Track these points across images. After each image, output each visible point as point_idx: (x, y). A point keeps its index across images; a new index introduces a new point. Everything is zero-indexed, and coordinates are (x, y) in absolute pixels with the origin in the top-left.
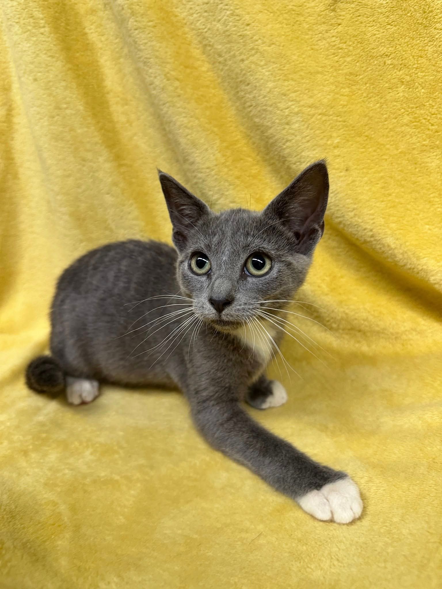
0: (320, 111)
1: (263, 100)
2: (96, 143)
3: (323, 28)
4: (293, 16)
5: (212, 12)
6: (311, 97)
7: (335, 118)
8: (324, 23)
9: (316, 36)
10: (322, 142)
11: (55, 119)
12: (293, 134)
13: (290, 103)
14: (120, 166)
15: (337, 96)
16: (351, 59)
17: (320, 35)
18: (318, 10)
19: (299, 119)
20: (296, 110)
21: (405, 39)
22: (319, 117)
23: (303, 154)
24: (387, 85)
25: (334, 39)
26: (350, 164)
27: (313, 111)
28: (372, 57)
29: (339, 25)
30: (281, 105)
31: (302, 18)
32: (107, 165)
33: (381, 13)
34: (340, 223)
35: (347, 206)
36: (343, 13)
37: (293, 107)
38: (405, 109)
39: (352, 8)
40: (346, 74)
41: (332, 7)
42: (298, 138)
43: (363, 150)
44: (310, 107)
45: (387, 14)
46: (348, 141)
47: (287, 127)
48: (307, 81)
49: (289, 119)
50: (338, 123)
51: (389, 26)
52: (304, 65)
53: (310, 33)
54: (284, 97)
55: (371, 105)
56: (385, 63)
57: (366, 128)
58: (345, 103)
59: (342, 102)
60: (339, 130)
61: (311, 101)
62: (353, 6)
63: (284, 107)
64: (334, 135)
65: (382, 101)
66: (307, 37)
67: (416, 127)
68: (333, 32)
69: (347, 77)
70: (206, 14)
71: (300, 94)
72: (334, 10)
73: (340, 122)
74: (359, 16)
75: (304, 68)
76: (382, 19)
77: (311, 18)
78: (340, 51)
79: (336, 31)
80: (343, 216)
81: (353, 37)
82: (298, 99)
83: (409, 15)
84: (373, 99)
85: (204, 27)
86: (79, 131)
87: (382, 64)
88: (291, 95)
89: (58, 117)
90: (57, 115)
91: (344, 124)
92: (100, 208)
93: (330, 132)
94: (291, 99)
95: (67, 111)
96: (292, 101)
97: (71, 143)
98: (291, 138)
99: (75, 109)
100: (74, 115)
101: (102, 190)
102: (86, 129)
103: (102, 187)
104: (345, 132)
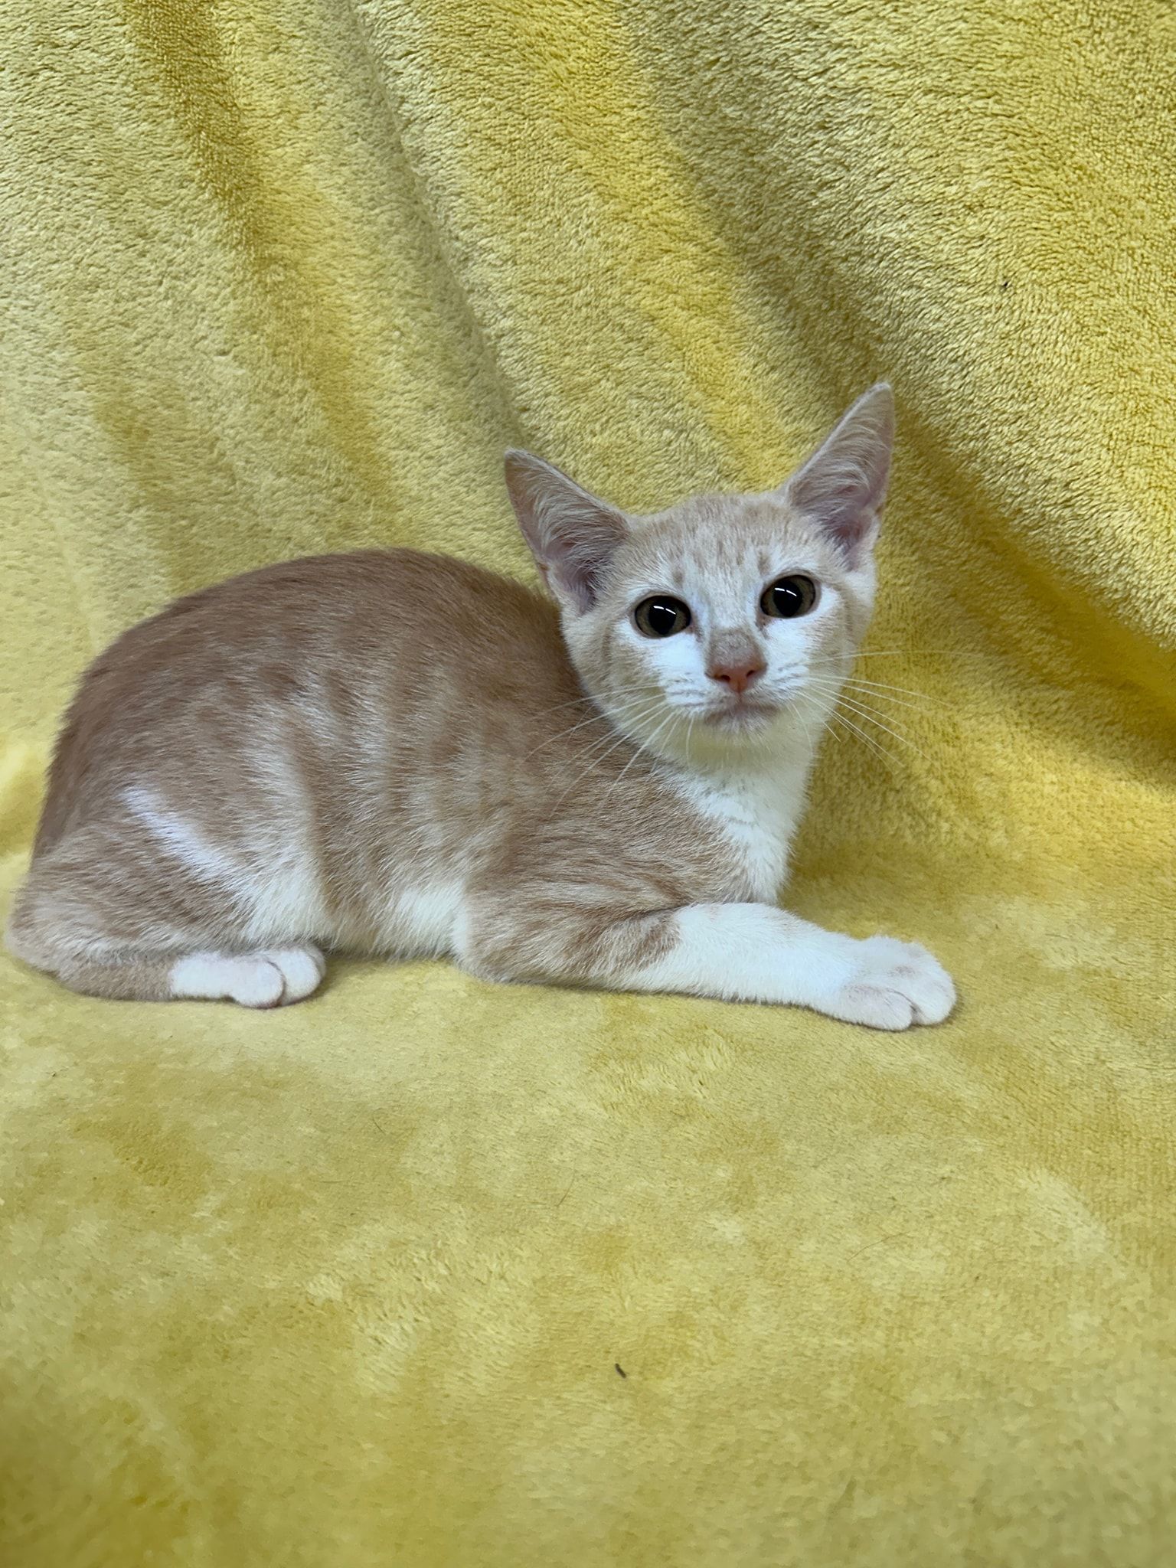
0: (929, 80)
2: (183, 181)
6: (901, 30)
7: (980, 103)
10: (927, 191)
12: (838, 163)
13: (832, 56)
14: (264, 262)
19: (858, 109)
20: (851, 77)
22: (924, 101)
23: (868, 229)
26: (1019, 265)
27: (905, 81)
30: (805, 65)
32: (226, 259)
34: (972, 455)
35: (997, 405)
37: (841, 67)
42: (856, 177)
43: (1067, 216)
44: (896, 66)
46: (1017, 183)
47: (820, 136)
49: (827, 109)
50: (987, 122)
54: (812, 35)
55: (1102, 58)
57: (1081, 139)
58: (1018, 49)
59: (1006, 46)
60: (991, 145)
61: (902, 44)
63: (813, 66)
64: (973, 163)
71: (868, 19)
73: (995, 115)
80: (985, 436)
86: (123, 130)
88: (834, 26)
89: (49, 74)
90: (46, 67)
91: (1006, 122)
92: (195, 399)
93: (958, 152)
94: (836, 40)
95: (78, 55)
96: (839, 45)
97: (95, 169)
98: (830, 177)
99: (104, 49)
100: (104, 69)
101: (204, 338)
102: (145, 127)
103: (202, 329)
104: (1008, 154)
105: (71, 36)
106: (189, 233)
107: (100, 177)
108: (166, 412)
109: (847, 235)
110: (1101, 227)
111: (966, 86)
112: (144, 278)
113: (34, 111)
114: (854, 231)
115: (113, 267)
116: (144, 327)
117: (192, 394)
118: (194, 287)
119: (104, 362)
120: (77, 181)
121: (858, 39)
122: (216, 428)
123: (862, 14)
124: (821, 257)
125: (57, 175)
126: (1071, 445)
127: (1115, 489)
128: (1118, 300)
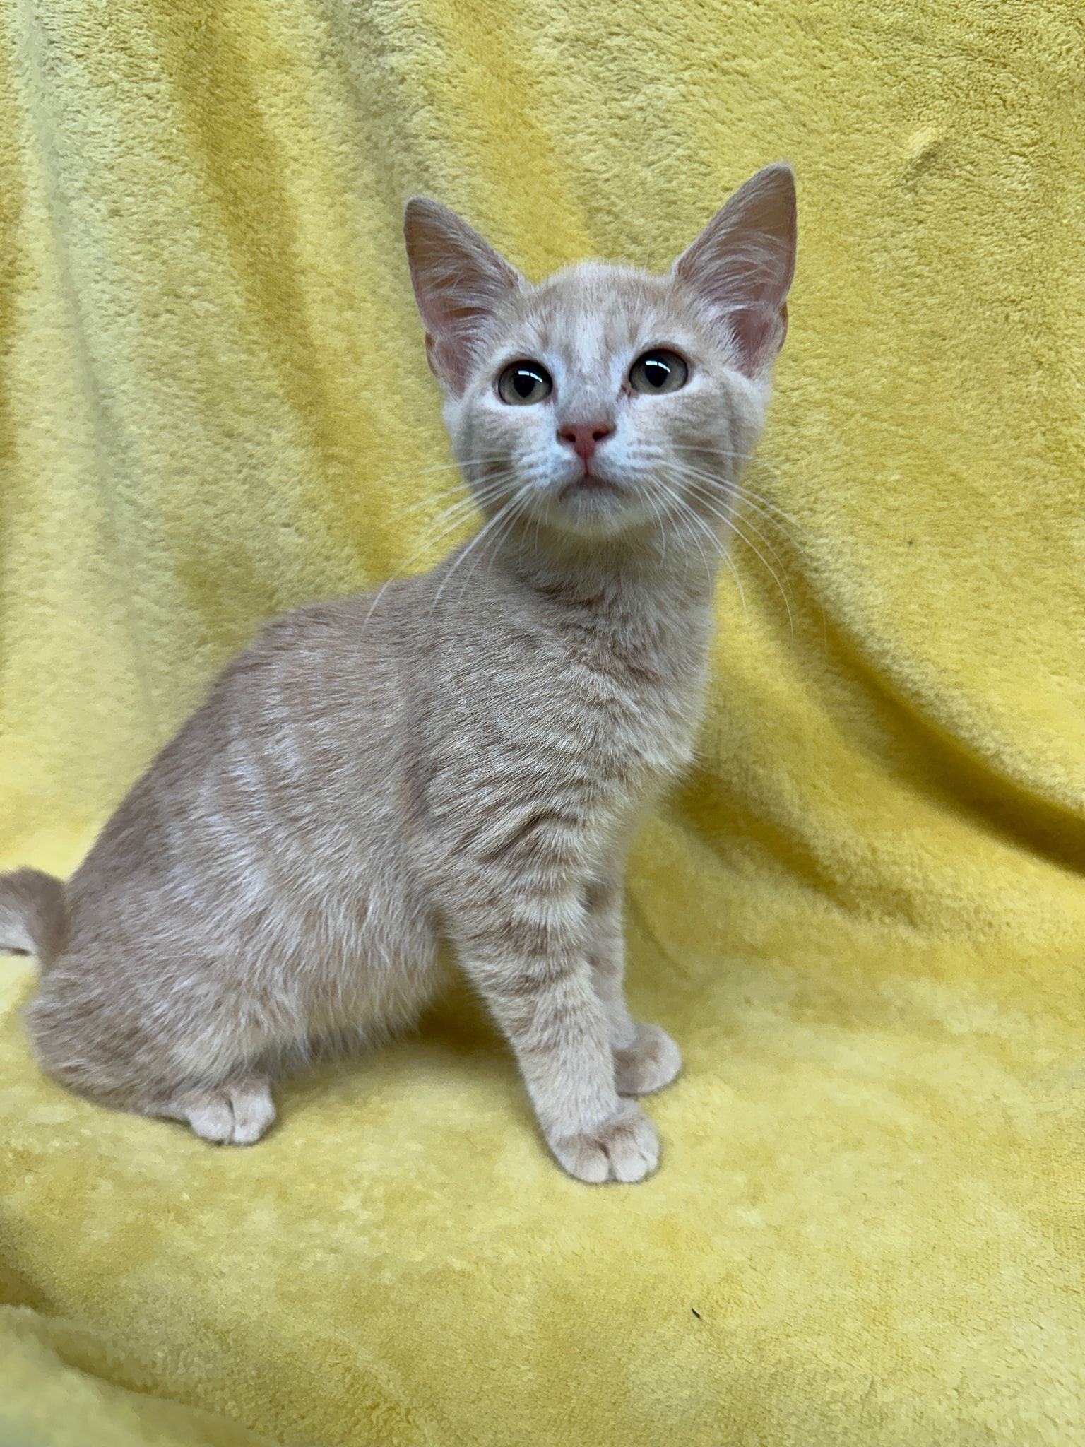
0: (864, 408)
2: (269, 396)
3: (887, 224)
4: (826, 189)
6: (851, 375)
7: (894, 428)
8: (890, 215)
9: (871, 241)
10: (862, 476)
11: (162, 320)
12: (803, 448)
13: (805, 380)
14: (328, 458)
15: (901, 381)
16: (937, 301)
17: (879, 239)
18: (881, 183)
19: (821, 417)
20: (818, 396)
22: (862, 420)
23: (822, 494)
24: (1006, 365)
25: (906, 252)
26: (919, 530)
27: (851, 406)
28: (982, 302)
29: (920, 222)
31: (843, 197)
32: (295, 455)
33: (1011, 210)
36: (931, 198)
37: (811, 389)
38: (1037, 420)
39: (952, 190)
40: (923, 334)
41: (910, 183)
42: (816, 459)
43: (944, 504)
44: (847, 395)
45: (1023, 213)
46: (915, 480)
47: (791, 430)
48: (845, 339)
49: (798, 413)
50: (899, 440)
51: (1023, 240)
52: (839, 301)
53: (858, 231)
55: (968, 407)
56: (1007, 317)
57: (954, 456)
59: (909, 396)
60: (900, 454)
61: (849, 383)
62: (953, 185)
64: (890, 463)
65: (994, 398)
66: (851, 239)
67: (1057, 462)
68: (907, 238)
69: (926, 341)
71: (829, 364)
72: (913, 190)
73: (902, 437)
74: (965, 209)
75: (840, 310)
76: (1011, 222)
77: (864, 199)
78: (916, 280)
79: (912, 235)
81: (947, 253)
82: (824, 374)
83: (1065, 221)
84: (973, 394)
86: (224, 359)
87: (1001, 319)
89: (169, 316)
90: (168, 311)
91: (909, 442)
92: (260, 560)
93: (881, 455)
95: (195, 304)
96: (810, 376)
97: (197, 386)
98: (797, 456)
99: (219, 301)
100: (215, 315)
101: (272, 514)
102: (243, 357)
103: (271, 506)
104: (910, 461)
105: (192, 290)
106: (269, 435)
107: (199, 391)
108: (235, 570)
109: (802, 496)
111: (886, 416)
112: (227, 468)
113: (153, 342)
114: (809, 494)
115: (202, 458)
116: (221, 504)
117: (259, 556)
118: (269, 475)
120: (180, 393)
122: (276, 583)
123: (826, 360)
125: (165, 389)
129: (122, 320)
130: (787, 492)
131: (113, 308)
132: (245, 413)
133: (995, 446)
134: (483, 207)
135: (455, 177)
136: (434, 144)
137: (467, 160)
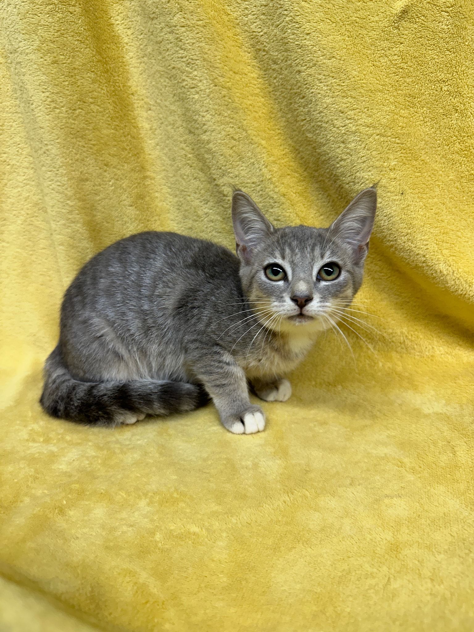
0: (378, 132)
1: (318, 115)
3: (386, 44)
4: (356, 29)
5: (270, 16)
6: (370, 116)
7: (394, 140)
8: (387, 40)
9: (379, 52)
10: (377, 164)
12: (348, 153)
13: (347, 122)
15: (396, 117)
16: (410, 80)
17: (383, 51)
18: (383, 25)
19: (356, 138)
20: (354, 128)
21: (462, 67)
22: (377, 137)
23: (358, 174)
24: (441, 111)
25: (396, 57)
26: (405, 187)
27: (371, 131)
28: (431, 81)
29: (401, 43)
30: (338, 123)
31: (365, 32)
33: (442, 38)
34: (392, 246)
35: (400, 230)
36: (406, 32)
37: (351, 125)
38: (456, 137)
39: (415, 28)
40: (406, 95)
41: (396, 25)
42: (354, 158)
43: (419, 174)
44: (368, 126)
45: (447, 40)
46: (405, 164)
47: (342, 145)
48: (367, 99)
49: (345, 137)
50: (396, 145)
51: (448, 53)
52: (364, 81)
53: (373, 48)
54: (341, 115)
55: (427, 130)
56: (441, 89)
57: (423, 152)
59: (401, 124)
60: (397, 152)
61: (370, 120)
62: (416, 26)
63: (341, 124)
64: (391, 157)
65: (437, 126)
66: (369, 52)
67: (466, 156)
68: (396, 50)
69: (407, 98)
70: (263, 17)
71: (360, 112)
72: (397, 28)
73: (398, 143)
74: (421, 37)
75: (365, 85)
76: (442, 44)
77: (375, 33)
78: (401, 70)
79: (398, 49)
80: (396, 240)
81: (414, 58)
83: (467, 43)
84: (429, 124)
85: (260, 30)
86: (105, 132)
87: (439, 90)
88: (349, 113)
89: (80, 110)
90: (79, 108)
91: (402, 146)
93: (387, 153)
94: (349, 117)
95: (92, 106)
96: (350, 119)
97: (92, 142)
98: (345, 157)
100: (101, 112)
101: (124, 200)
102: (112, 131)
103: (124, 197)
104: (402, 155)
106: (123, 166)
107: (94, 145)
109: (350, 176)
110: (430, 178)
111: (389, 134)
112: (105, 179)
113: (73, 122)
114: (352, 175)
115: (94, 174)
118: (123, 183)
119: (88, 206)
120: (86, 146)
121: (356, 118)
123: (358, 110)
124: (339, 183)
125: (78, 143)
126: (425, 243)
127: (440, 257)
128: (436, 200)
129: (58, 111)
130: (343, 174)
131: (53, 105)
132: (114, 156)
133: (439, 149)
134: (206, 56)
135: (193, 43)
136: (183, 29)
137: (198, 35)
